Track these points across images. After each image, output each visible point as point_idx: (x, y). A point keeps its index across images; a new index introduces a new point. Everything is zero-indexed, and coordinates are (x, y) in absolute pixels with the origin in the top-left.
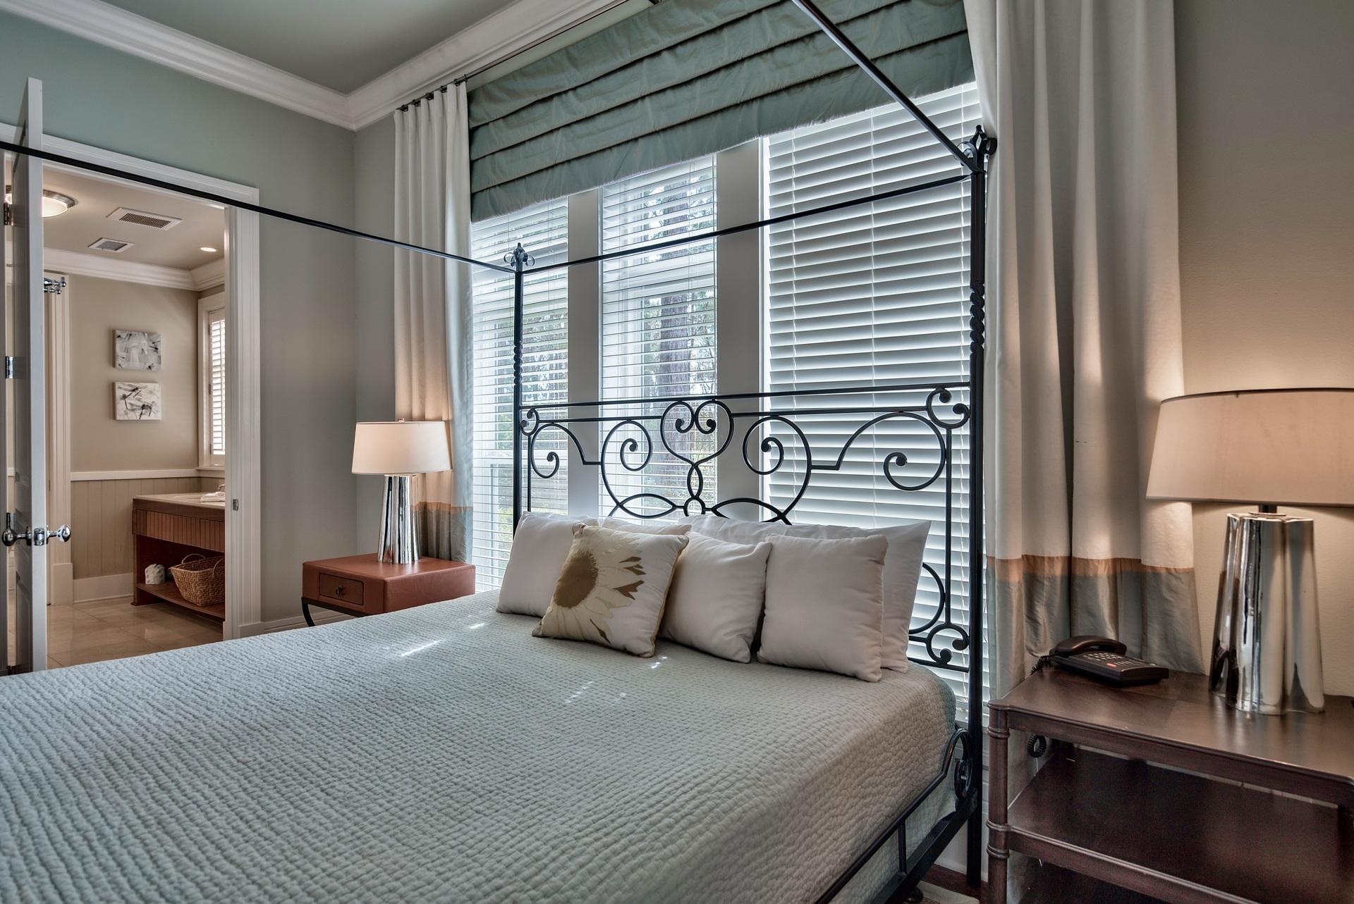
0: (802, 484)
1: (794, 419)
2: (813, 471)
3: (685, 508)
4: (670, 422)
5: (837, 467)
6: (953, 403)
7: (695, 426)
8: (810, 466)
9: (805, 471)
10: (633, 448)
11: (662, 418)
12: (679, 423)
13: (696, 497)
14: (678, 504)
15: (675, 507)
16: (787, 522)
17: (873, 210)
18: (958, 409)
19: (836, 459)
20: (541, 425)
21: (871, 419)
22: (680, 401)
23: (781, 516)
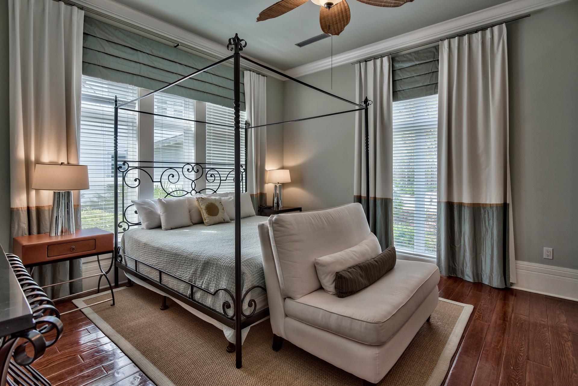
0: (219, 184)
1: (217, 170)
2: (221, 181)
3: (191, 192)
4: (185, 170)
5: (226, 180)
6: (243, 168)
7: (193, 171)
8: (221, 180)
9: (220, 182)
10: (173, 176)
11: (183, 168)
12: (188, 170)
13: (193, 190)
14: (189, 192)
15: (188, 193)
16: (216, 193)
17: (227, 128)
18: (244, 169)
19: (225, 179)
20: (130, 168)
21: (231, 170)
22: (188, 164)
23: (215, 192)
